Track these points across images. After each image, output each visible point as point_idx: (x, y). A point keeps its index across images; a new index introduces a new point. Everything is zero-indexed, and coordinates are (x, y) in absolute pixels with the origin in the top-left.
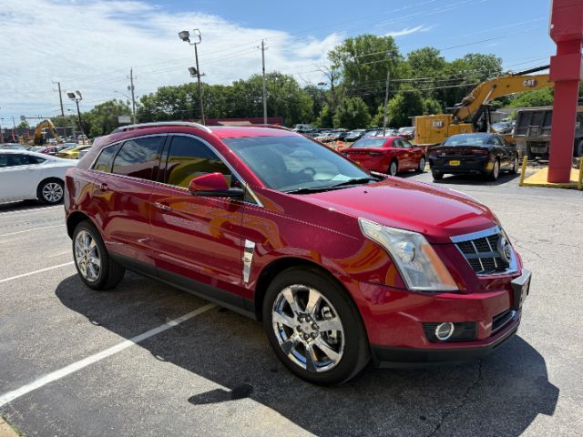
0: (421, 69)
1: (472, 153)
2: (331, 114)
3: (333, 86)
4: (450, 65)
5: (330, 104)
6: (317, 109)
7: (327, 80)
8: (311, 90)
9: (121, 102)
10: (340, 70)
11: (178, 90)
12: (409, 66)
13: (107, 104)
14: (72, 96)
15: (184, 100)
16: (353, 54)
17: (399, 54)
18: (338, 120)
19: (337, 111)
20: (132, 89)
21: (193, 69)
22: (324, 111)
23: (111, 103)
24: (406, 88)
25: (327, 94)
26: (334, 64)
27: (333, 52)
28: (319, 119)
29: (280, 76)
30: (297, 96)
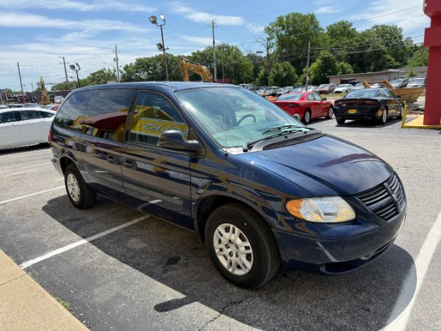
0: (337, 39)
1: (365, 104)
2: (266, 75)
3: (268, 53)
4: (360, 34)
5: (266, 67)
6: (256, 71)
7: (264, 49)
8: (251, 57)
9: (109, 70)
10: (274, 41)
11: (150, 60)
12: (327, 37)
13: (99, 72)
14: (73, 67)
15: (155, 68)
16: (284, 29)
17: (320, 27)
18: (272, 80)
19: (271, 72)
20: (116, 60)
21: (160, 44)
22: (261, 73)
23: (102, 72)
24: (325, 53)
25: (264, 60)
26: (269, 37)
27: (268, 28)
28: (257, 79)
29: (228, 47)
30: (240, 62)
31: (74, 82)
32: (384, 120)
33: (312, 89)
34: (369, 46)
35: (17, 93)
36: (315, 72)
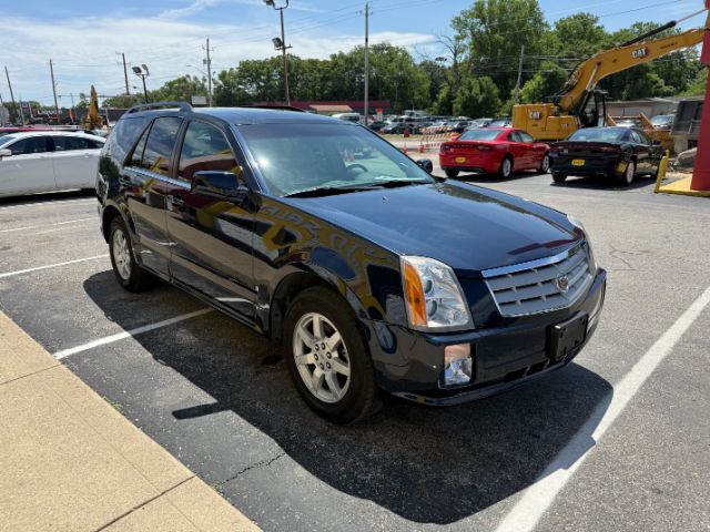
0: (571, 43)
1: (600, 151)
2: (450, 97)
3: (456, 61)
4: (611, 37)
5: (451, 85)
6: (434, 90)
7: (449, 55)
8: (428, 67)
9: (196, 79)
10: (467, 41)
11: (262, 64)
12: (555, 38)
13: (179, 81)
14: (137, 70)
15: (269, 78)
16: (483, 21)
17: (543, 21)
18: (459, 106)
19: (458, 94)
20: (207, 62)
21: (278, 39)
22: (443, 94)
23: (184, 80)
24: (549, 66)
25: (449, 73)
26: (459, 34)
27: (458, 19)
28: (435, 104)
29: (390, 48)
30: (409, 73)
31: (139, 96)
32: (629, 179)
35: (48, 109)
36: (532, 97)
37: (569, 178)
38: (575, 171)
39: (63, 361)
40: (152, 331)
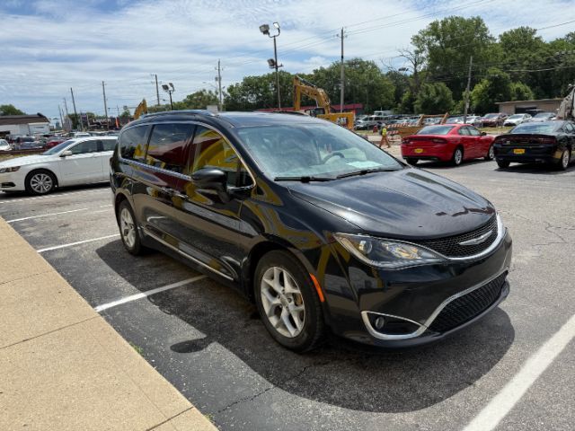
0: (514, 51)
1: (538, 142)
2: (412, 99)
3: (416, 71)
4: (548, 45)
5: (412, 90)
6: (398, 94)
7: (409, 65)
8: (394, 76)
9: (210, 92)
10: (425, 54)
11: (261, 79)
12: (499, 48)
13: (198, 94)
14: (165, 87)
15: (266, 90)
16: (438, 38)
17: (489, 35)
18: (419, 106)
19: (418, 97)
20: (219, 79)
21: (272, 60)
22: (406, 96)
23: (201, 94)
24: (495, 71)
25: (410, 80)
26: (418, 49)
27: (417, 37)
28: (399, 105)
29: (361, 62)
30: (378, 81)
31: (167, 106)
32: (565, 164)
33: (473, 119)
34: (559, 62)
35: (100, 118)
36: (480, 97)
37: (512, 164)
38: (516, 158)
39: (102, 313)
40: (168, 291)
